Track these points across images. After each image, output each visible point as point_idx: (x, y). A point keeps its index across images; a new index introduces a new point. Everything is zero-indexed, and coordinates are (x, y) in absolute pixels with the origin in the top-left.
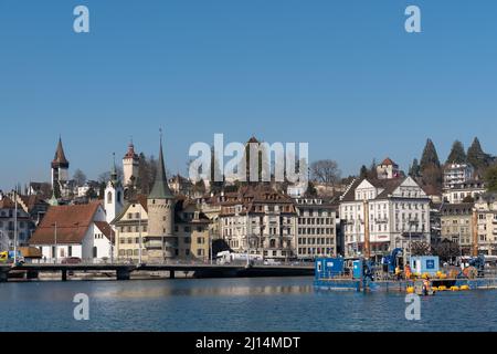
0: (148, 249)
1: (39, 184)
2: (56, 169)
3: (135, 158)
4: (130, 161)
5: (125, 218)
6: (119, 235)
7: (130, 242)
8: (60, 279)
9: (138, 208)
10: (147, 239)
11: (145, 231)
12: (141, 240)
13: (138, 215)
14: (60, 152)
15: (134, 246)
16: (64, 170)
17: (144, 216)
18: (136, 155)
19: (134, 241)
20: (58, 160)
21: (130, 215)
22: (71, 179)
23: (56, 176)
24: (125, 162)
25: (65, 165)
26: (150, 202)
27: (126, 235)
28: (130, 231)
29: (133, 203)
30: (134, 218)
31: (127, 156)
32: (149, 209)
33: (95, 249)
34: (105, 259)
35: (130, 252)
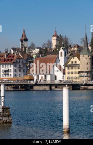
0: (80, 76)
1: (15, 48)
2: (22, 42)
3: (57, 37)
4: (55, 38)
5: (70, 63)
6: (67, 70)
7: (72, 73)
8: (49, 89)
9: (76, 59)
10: (80, 72)
11: (79, 69)
12: (77, 73)
13: (76, 62)
14: (24, 34)
15: (74, 75)
16: (26, 42)
17: (78, 62)
18: (58, 36)
19: (74, 73)
20: (23, 38)
21: (72, 62)
22: (29, 46)
23: (22, 45)
24: (53, 39)
25: (26, 40)
26: (81, 56)
27: (71, 71)
28: (72, 69)
29: (74, 57)
30: (74, 63)
31: (54, 36)
32: (81, 60)
33: (56, 76)
34: (60, 81)
35: (72, 78)
